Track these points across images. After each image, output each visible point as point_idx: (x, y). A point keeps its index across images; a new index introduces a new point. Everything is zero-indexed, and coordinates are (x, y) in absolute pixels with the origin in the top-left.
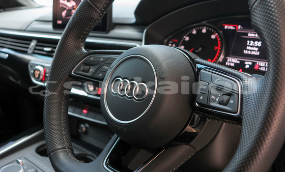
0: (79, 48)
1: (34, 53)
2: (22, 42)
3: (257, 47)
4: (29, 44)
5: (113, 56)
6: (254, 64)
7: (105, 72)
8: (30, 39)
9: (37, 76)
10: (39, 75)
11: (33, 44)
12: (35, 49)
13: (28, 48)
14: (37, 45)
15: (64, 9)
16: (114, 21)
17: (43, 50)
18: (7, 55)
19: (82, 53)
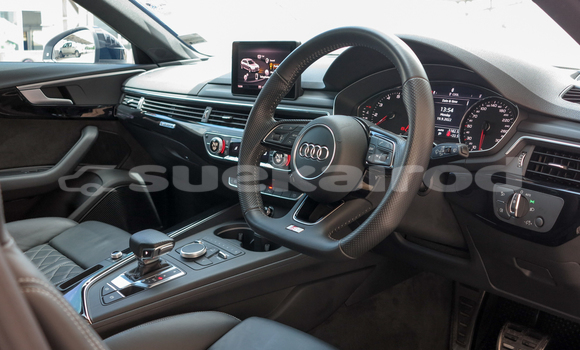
0: (269, 118)
1: (209, 122)
2: (192, 108)
3: (450, 113)
4: (203, 112)
5: (301, 125)
6: (446, 130)
7: (294, 140)
8: (204, 106)
9: (214, 148)
10: (218, 147)
11: (208, 111)
12: (210, 117)
13: (201, 116)
14: (212, 113)
15: (246, 72)
16: (303, 86)
17: (221, 119)
18: (174, 125)
19: (273, 123)
